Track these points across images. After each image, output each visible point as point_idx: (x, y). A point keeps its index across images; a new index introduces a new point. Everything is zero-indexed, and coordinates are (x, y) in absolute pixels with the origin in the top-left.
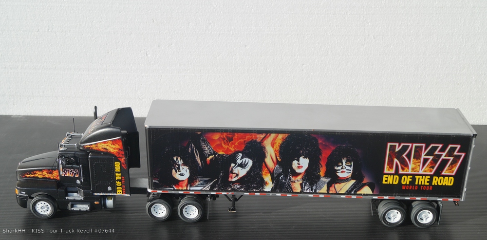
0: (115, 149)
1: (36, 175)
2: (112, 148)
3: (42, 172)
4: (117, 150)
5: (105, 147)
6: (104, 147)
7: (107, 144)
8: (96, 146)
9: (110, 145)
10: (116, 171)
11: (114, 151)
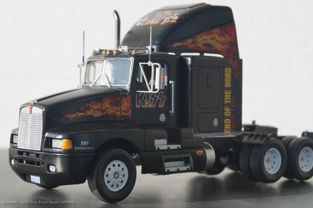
0: (223, 44)
1: (89, 113)
2: (220, 42)
3: (102, 104)
4: (226, 46)
5: (209, 41)
6: (206, 42)
7: (212, 36)
8: (194, 42)
9: (217, 37)
10: (226, 86)
11: (222, 47)
